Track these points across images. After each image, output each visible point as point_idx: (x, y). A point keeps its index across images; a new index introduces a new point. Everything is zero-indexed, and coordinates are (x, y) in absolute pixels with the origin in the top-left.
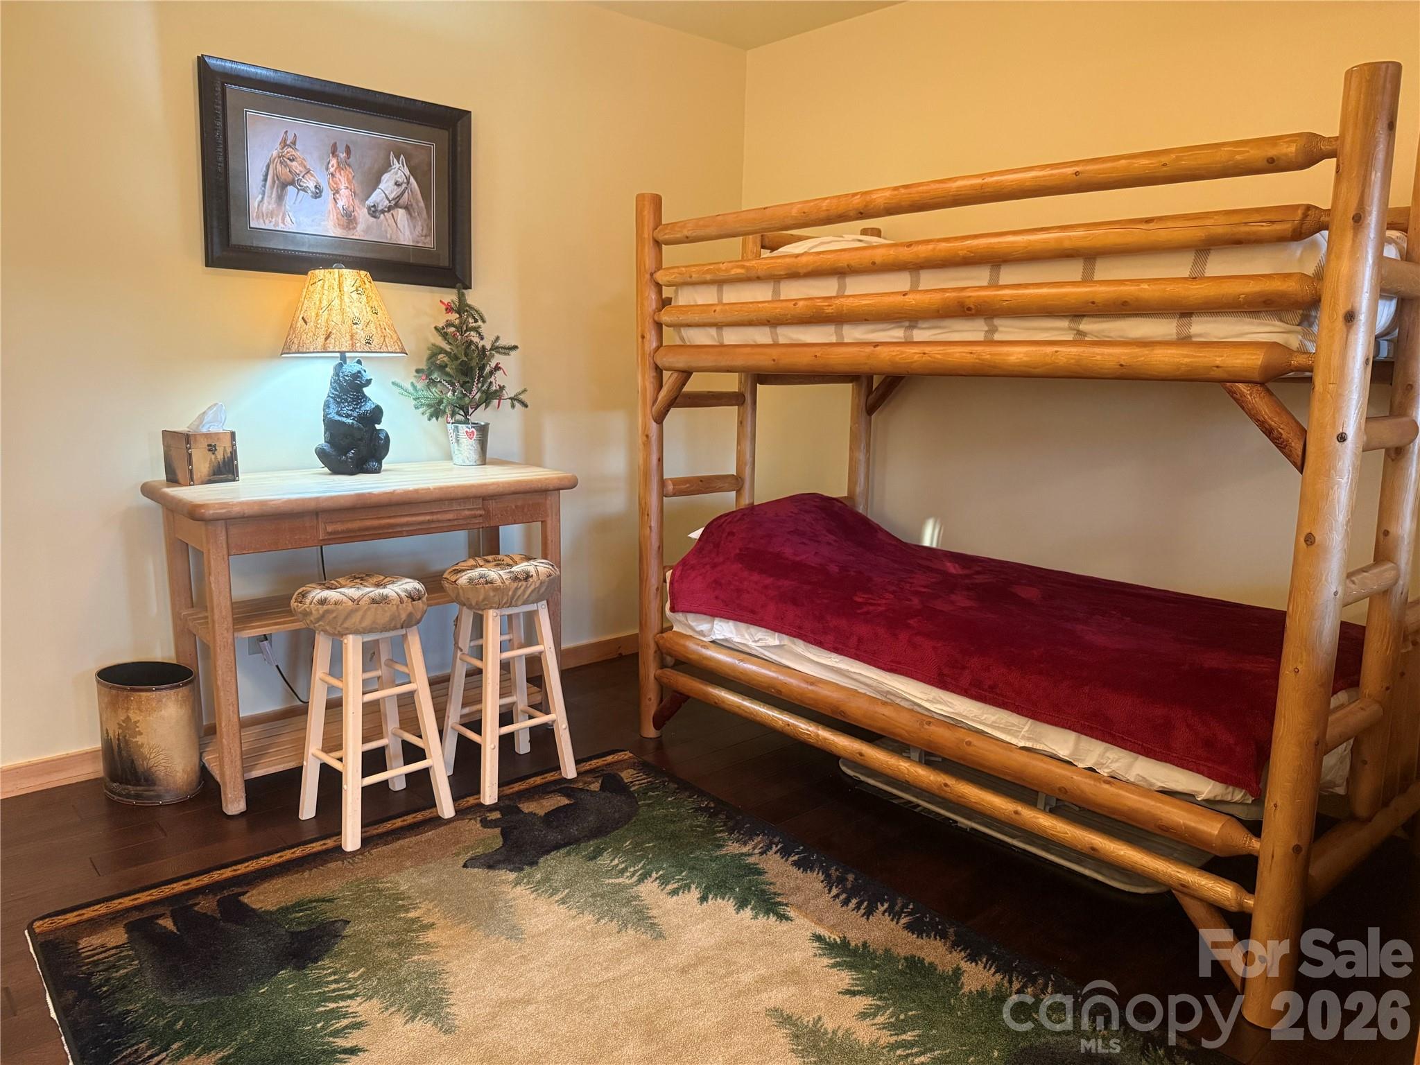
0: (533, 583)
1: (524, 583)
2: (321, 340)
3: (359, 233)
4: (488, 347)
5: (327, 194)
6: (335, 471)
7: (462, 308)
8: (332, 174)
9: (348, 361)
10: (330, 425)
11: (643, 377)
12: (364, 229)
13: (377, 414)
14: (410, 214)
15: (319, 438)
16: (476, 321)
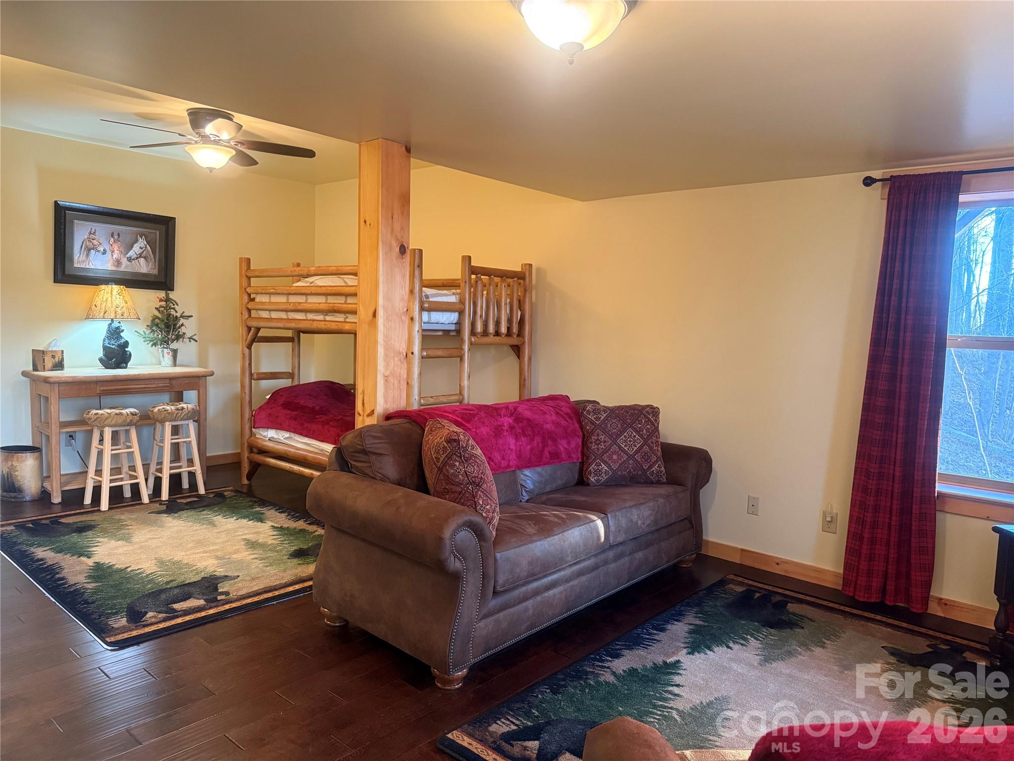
0: (185, 411)
1: (181, 411)
2: (102, 314)
3: (122, 269)
4: (179, 316)
5: (109, 252)
6: (107, 368)
7: (168, 300)
8: (111, 245)
9: (114, 322)
10: (105, 348)
11: (242, 329)
12: (126, 266)
13: (126, 344)
14: (147, 260)
15: (101, 354)
16: (174, 305)
